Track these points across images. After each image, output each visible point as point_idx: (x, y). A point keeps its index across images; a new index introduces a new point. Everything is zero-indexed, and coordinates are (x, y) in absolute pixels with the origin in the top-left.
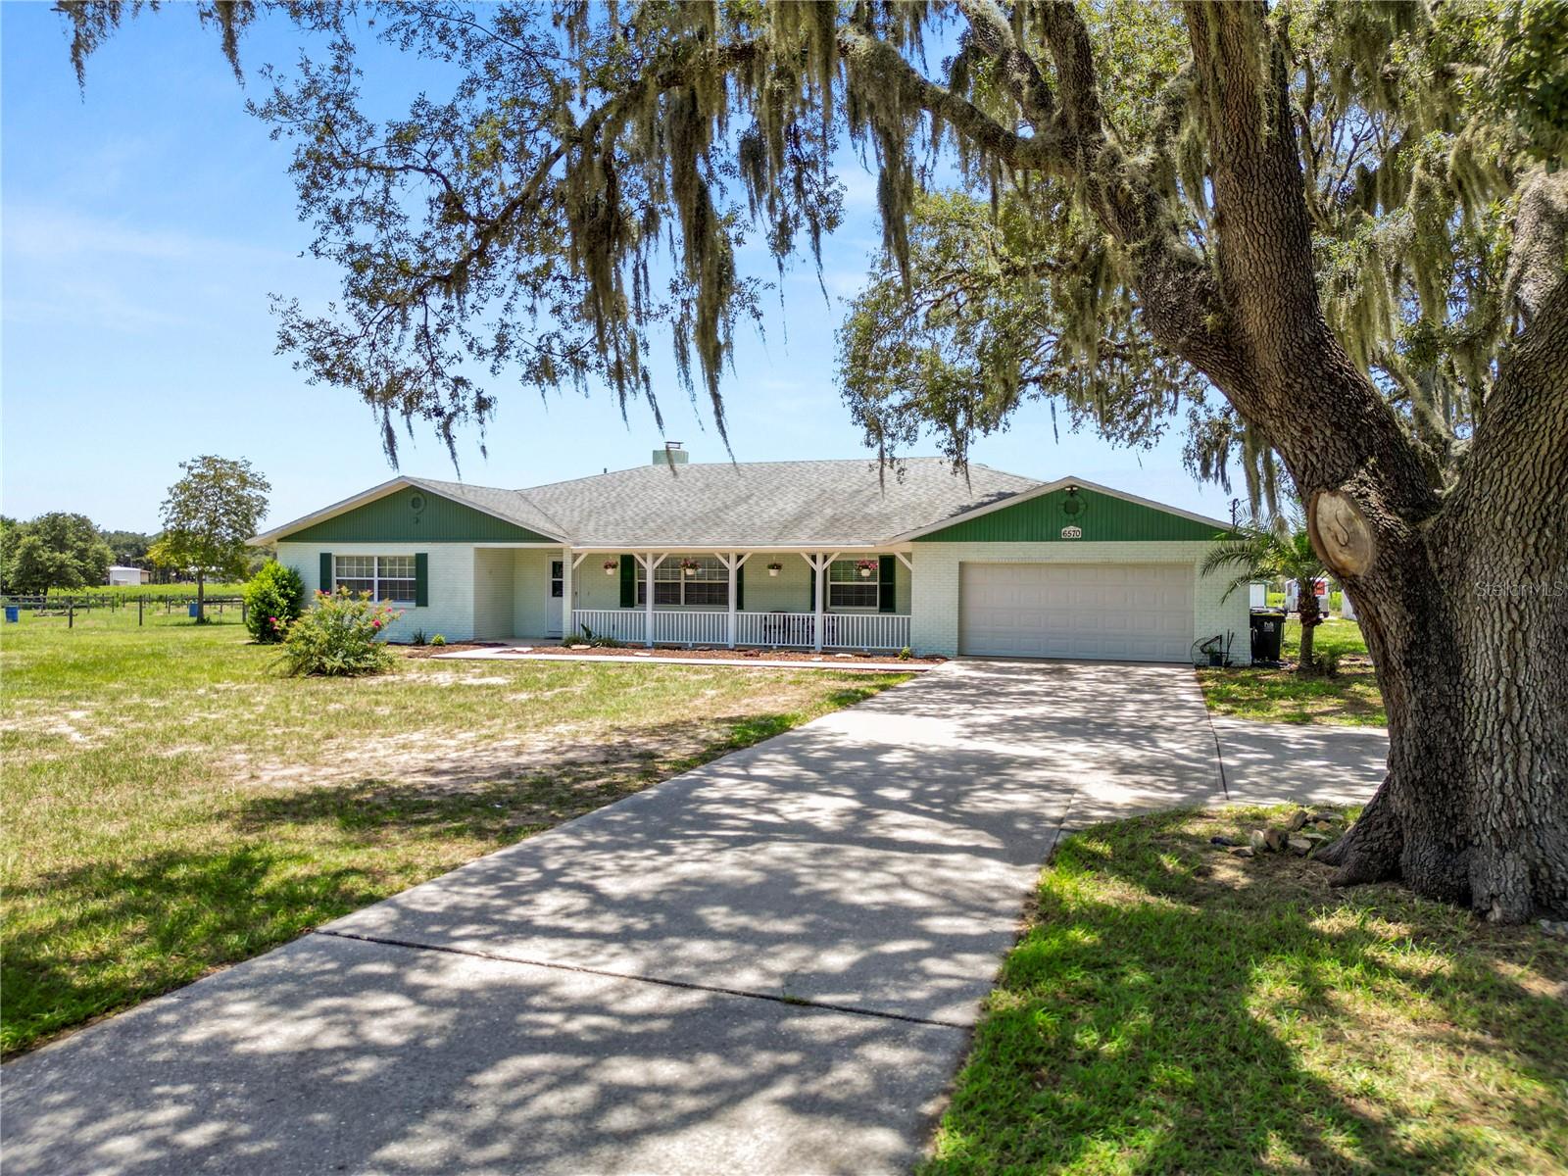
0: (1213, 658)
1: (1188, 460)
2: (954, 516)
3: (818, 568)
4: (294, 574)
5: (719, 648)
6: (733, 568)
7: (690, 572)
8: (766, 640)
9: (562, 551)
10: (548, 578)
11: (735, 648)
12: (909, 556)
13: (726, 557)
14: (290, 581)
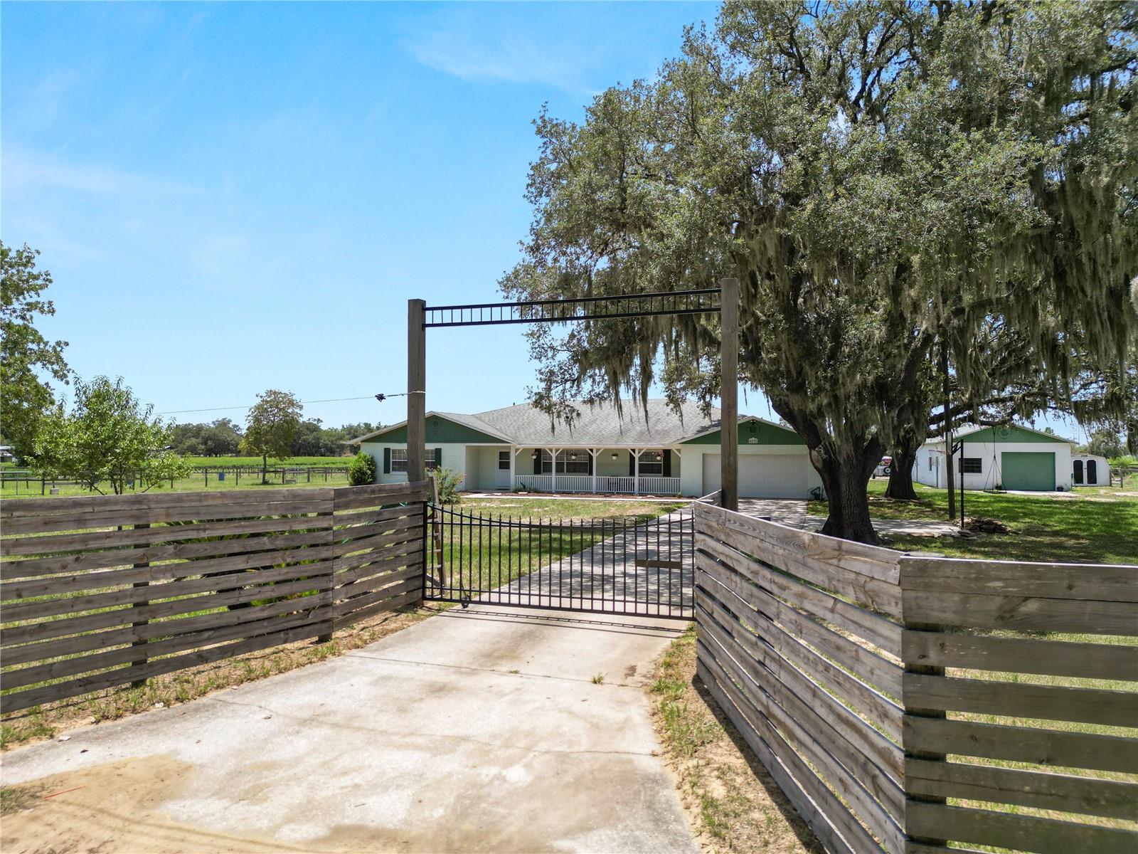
0: (816, 496)
2: (699, 432)
3: (637, 456)
4: (372, 458)
5: (589, 493)
6: (594, 455)
7: (573, 457)
8: (610, 490)
9: (510, 447)
10: (497, 460)
11: (597, 493)
12: (679, 451)
13: (592, 450)
14: (371, 462)
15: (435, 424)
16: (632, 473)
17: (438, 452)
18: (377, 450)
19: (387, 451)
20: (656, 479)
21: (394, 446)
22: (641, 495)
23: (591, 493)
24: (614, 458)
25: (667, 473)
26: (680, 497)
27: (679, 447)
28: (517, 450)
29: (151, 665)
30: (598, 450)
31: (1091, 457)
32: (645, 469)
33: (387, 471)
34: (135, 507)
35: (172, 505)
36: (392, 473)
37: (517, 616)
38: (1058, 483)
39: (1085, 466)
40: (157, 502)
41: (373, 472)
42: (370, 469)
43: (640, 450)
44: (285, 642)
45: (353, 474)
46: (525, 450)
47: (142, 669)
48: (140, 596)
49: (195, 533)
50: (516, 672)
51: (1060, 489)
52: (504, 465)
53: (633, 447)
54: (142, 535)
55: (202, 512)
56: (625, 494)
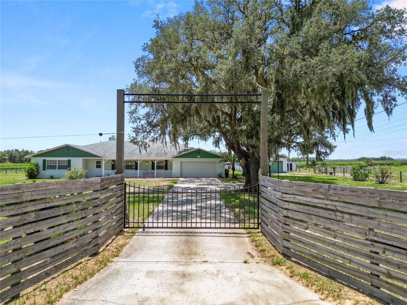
0: (220, 176)
1: (213, 144)
2: (179, 153)
3: (155, 162)
4: (37, 164)
5: (136, 177)
6: (139, 162)
7: (130, 163)
8: (145, 176)
9: (102, 159)
10: (95, 164)
11: (140, 177)
12: (172, 160)
13: (137, 160)
14: (37, 166)
15: (68, 149)
16: (154, 170)
17: (69, 161)
18: (40, 160)
19: (44, 161)
20: (163, 171)
21: (47, 159)
22: (158, 177)
23: (137, 177)
24: (147, 163)
25: (166, 169)
26: (173, 178)
27: (172, 159)
28: (105, 160)
29: (23, 284)
30: (140, 160)
31: (291, 162)
32: (159, 167)
33: (44, 169)
34: (16, 191)
35: (34, 189)
36: (47, 170)
37: (172, 232)
38: (283, 171)
39: (289, 165)
40: (27, 188)
41: (38, 170)
42: (36, 169)
43: (157, 160)
44: (82, 258)
45: (28, 171)
46: (109, 160)
47: (18, 288)
48: (18, 244)
49: (44, 205)
50: (206, 262)
51: (284, 173)
52: (99, 166)
53: (154, 159)
54: (20, 208)
55: (48, 193)
56: (151, 177)
